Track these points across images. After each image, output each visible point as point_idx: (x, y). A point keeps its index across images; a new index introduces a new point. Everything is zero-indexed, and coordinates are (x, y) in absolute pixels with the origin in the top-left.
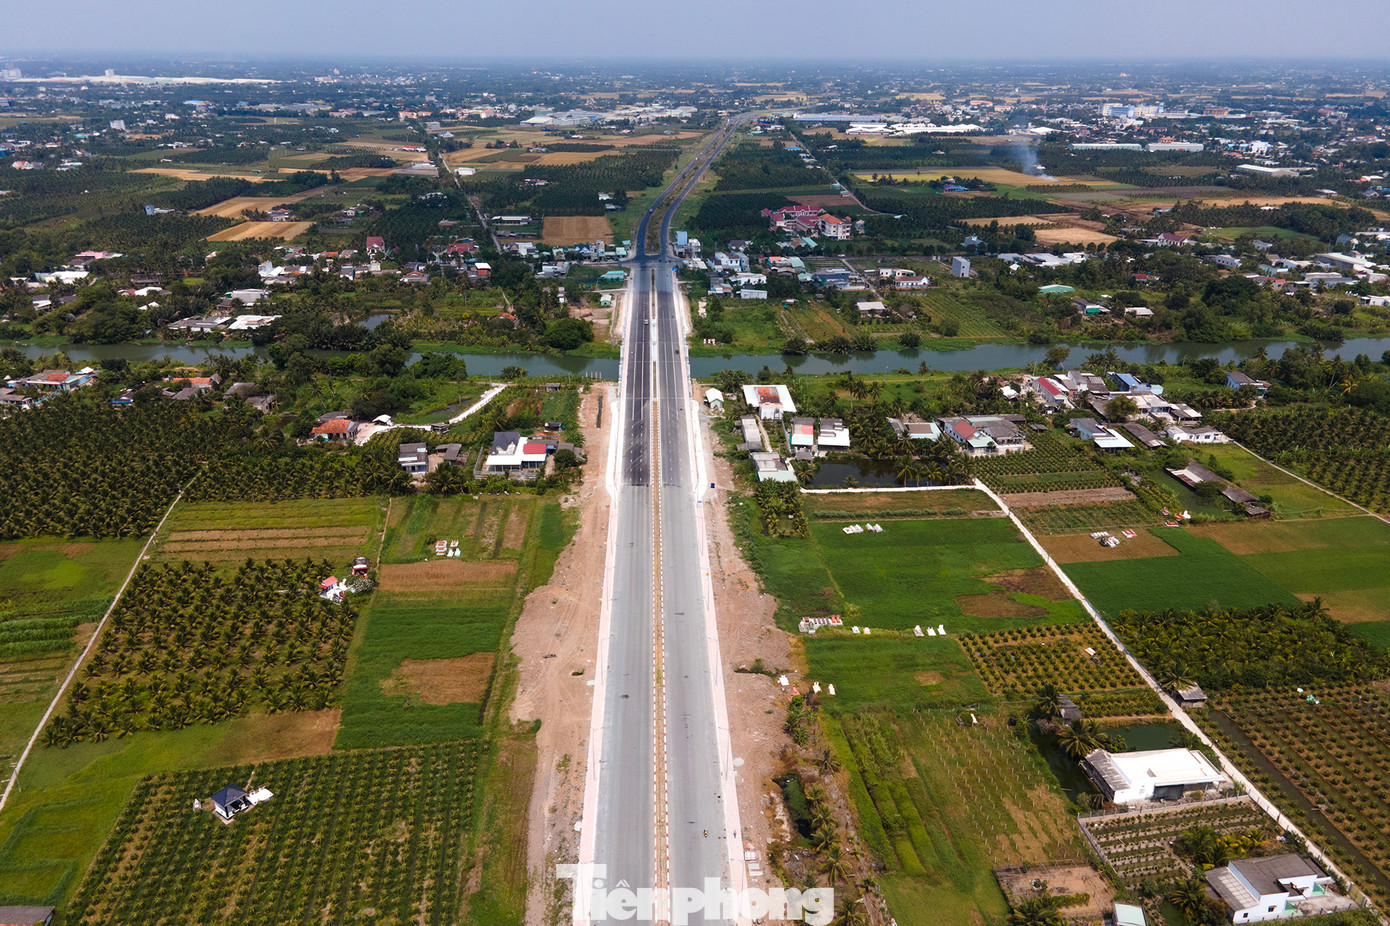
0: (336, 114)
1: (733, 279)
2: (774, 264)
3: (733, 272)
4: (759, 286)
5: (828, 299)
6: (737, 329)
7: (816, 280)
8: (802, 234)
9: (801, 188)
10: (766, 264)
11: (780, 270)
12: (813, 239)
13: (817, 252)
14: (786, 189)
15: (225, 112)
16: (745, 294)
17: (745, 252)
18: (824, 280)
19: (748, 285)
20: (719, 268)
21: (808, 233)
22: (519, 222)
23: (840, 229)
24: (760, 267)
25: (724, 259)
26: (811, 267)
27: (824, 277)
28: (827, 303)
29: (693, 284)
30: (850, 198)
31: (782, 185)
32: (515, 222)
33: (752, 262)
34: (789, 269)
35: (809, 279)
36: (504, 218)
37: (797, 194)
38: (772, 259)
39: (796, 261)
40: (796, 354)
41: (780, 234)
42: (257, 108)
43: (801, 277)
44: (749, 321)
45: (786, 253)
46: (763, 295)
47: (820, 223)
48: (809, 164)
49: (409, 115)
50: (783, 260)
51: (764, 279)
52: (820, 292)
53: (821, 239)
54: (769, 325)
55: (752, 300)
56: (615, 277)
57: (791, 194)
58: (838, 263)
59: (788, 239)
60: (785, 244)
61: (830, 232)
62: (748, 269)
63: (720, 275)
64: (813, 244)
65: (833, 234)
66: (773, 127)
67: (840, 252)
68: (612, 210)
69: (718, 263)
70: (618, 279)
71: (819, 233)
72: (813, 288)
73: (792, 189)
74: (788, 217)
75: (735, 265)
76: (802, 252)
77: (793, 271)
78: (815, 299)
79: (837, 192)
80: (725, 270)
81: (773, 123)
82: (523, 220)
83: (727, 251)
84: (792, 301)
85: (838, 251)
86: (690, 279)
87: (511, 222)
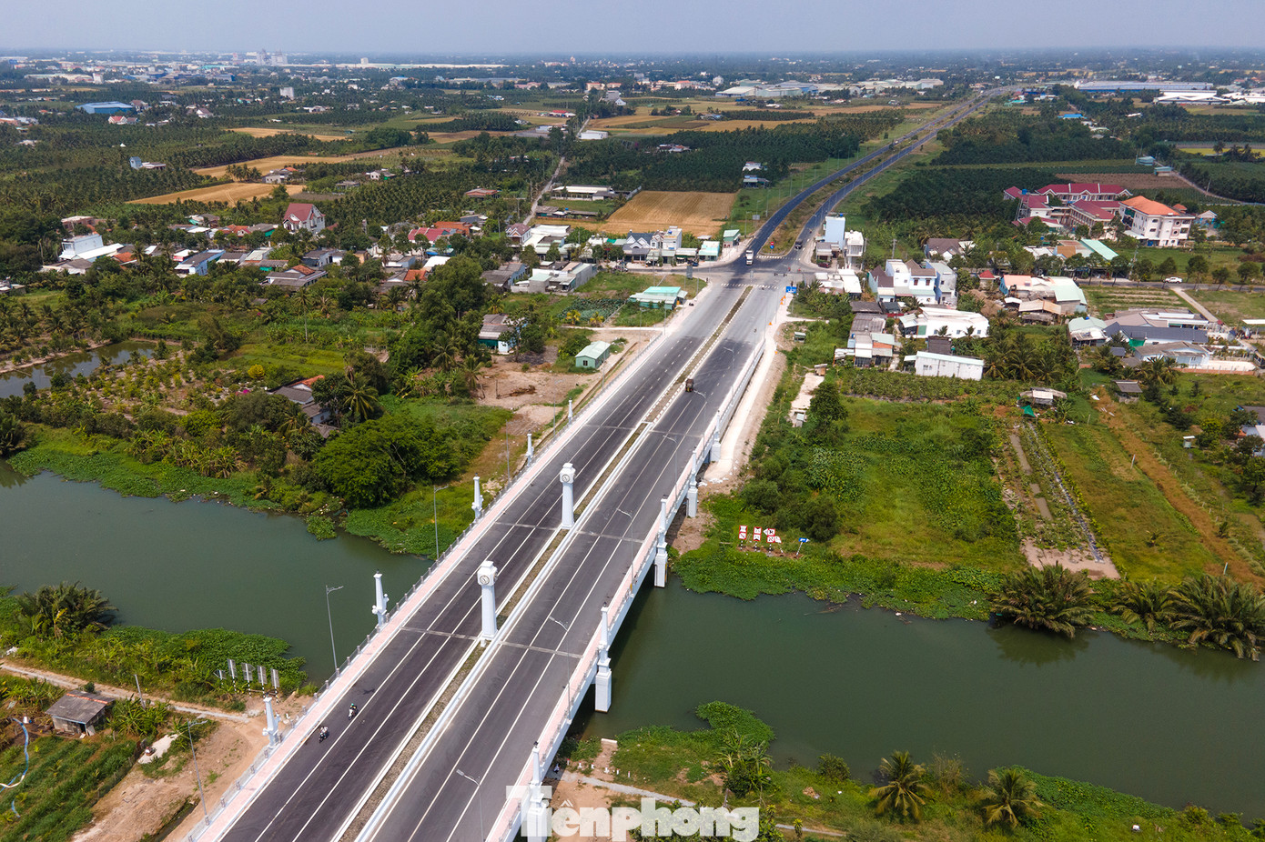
0: (522, 86)
1: (908, 321)
2: (1014, 291)
3: (913, 306)
4: (965, 347)
5: (1152, 395)
6: (871, 479)
7: (1117, 340)
8: (1082, 232)
9: (1082, 164)
10: (996, 290)
11: (1025, 306)
12: (1106, 243)
13: (1118, 269)
14: (1054, 165)
15: (415, 86)
16: (928, 364)
17: (951, 265)
18: (1138, 340)
19: (940, 342)
20: (885, 293)
21: (1097, 231)
22: (591, 195)
23: (1168, 226)
24: (981, 295)
25: (901, 274)
26: (1102, 306)
27: (1138, 335)
28: (1151, 409)
29: (814, 328)
30: (1172, 178)
31: (1047, 158)
32: (585, 195)
33: (961, 284)
34: (1048, 306)
35: (1097, 335)
36: (571, 189)
37: (1073, 171)
38: (1009, 280)
39: (1065, 288)
40: (1043, 629)
41: (1036, 231)
42: (451, 81)
43: (1077, 328)
44: (914, 454)
45: (1044, 268)
46: (972, 369)
47: (1123, 214)
48: (1096, 133)
49: (596, 86)
50: (1036, 284)
51: (981, 325)
52: (1129, 374)
53: (1124, 244)
54: (969, 477)
55: (940, 381)
56: (656, 300)
57: (1063, 171)
58: (1164, 296)
59: (1052, 241)
60: (1043, 251)
61: (1144, 230)
62: (952, 298)
63: (883, 309)
64: (1109, 254)
65: (1150, 236)
66: (1043, 97)
67: (1173, 272)
68: (753, 184)
69: (888, 282)
70: (662, 304)
71: (1119, 233)
72: (1108, 362)
73: (1066, 164)
74: (1054, 201)
75: (923, 291)
76: (1081, 270)
77: (1057, 309)
78: (1115, 392)
79: (1150, 170)
80: (898, 298)
81: (1043, 93)
82: (599, 193)
83: (917, 261)
84: (1046, 395)
85: (1167, 269)
86: (813, 311)
87: (579, 195)
